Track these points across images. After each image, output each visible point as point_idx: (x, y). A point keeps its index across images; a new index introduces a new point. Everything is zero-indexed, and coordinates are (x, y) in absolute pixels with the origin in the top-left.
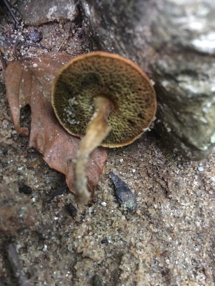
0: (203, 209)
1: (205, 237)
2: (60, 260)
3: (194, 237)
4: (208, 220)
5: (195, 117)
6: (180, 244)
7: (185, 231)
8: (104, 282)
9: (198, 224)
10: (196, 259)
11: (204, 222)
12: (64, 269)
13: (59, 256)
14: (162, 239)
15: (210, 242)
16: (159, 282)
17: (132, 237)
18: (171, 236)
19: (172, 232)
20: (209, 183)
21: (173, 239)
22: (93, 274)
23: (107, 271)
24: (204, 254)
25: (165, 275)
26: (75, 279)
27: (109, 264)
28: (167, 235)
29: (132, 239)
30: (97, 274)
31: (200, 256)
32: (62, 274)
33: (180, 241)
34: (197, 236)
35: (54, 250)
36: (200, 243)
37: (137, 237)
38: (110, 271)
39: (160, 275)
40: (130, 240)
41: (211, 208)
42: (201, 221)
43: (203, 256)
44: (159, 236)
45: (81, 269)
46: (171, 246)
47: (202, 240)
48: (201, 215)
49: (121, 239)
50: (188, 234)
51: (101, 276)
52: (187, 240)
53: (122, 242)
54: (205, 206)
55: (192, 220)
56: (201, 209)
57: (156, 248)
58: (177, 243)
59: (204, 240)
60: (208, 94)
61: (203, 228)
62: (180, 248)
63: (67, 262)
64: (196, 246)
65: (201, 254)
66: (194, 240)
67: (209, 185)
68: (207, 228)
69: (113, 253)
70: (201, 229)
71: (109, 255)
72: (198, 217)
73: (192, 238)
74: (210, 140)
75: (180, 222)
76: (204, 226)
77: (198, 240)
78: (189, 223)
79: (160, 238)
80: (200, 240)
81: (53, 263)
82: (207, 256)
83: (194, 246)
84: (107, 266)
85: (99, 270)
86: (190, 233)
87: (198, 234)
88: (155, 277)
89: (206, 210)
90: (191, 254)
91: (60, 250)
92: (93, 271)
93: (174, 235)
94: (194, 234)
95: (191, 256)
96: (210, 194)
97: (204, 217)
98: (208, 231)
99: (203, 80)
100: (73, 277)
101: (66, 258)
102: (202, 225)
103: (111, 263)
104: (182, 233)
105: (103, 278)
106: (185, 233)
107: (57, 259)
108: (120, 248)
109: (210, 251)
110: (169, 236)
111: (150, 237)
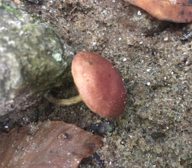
0: (115, 55)
1: (134, 56)
2: (138, 160)
3: (134, 63)
4: (123, 52)
5: (40, 74)
6: (137, 75)
7: (129, 70)
8: (156, 130)
9: (125, 60)
10: (149, 63)
11: (124, 55)
12: (144, 158)
13: (136, 161)
14: (133, 87)
15: (138, 52)
16: (161, 92)
17: (129, 108)
18: (131, 80)
19: (129, 79)
20: (97, 47)
21: (133, 80)
22: (150, 137)
23: (149, 127)
24: (146, 56)
25: (157, 88)
26: (151, 152)
27: (145, 125)
28: (130, 83)
29: (130, 108)
30: (150, 134)
31: (147, 60)
32: (147, 160)
33: (135, 74)
34: (133, 61)
35: (131, 164)
36: (138, 59)
37: (129, 104)
38: (149, 126)
39: (156, 91)
40: (131, 110)
41: (115, 47)
42: (123, 57)
43: (147, 58)
44: (130, 89)
45: (145, 147)
46: (137, 81)
47: (137, 57)
48: (119, 56)
49: (130, 116)
50: (131, 67)
51: (152, 132)
52: (135, 69)
53: (132, 116)
54: (113, 53)
55: (122, 64)
56: (115, 56)
57: (137, 93)
58: (136, 77)
59: (136, 56)
60: (21, 67)
61: (128, 56)
62: (139, 75)
63: (140, 155)
64: (140, 62)
65: (146, 59)
66: (136, 63)
67: (98, 47)
68: (128, 54)
69: (138, 122)
70: (128, 58)
71: (139, 126)
72: (120, 59)
73: (134, 65)
74: (59, 62)
75: (122, 73)
76: (127, 55)
77: (136, 60)
78: (123, 67)
79: (132, 88)
80: (136, 59)
81: (139, 165)
82: (147, 55)
83: (140, 63)
84: (146, 127)
85: (148, 132)
86: (130, 66)
87: (132, 60)
88: (157, 94)
89: (116, 52)
90: (145, 67)
91: (132, 160)
92: (149, 137)
93: (131, 78)
94: (132, 63)
95: (146, 67)
96: (105, 46)
97: (121, 54)
98: (130, 53)
99: (9, 73)
100: (150, 153)
101: (137, 156)
102: (126, 57)
103: (144, 124)
104: (129, 72)
105: (153, 130)
106: (130, 70)
107: (138, 163)
108: (136, 117)
109: (144, 52)
110: (131, 82)
111: (130, 95)
